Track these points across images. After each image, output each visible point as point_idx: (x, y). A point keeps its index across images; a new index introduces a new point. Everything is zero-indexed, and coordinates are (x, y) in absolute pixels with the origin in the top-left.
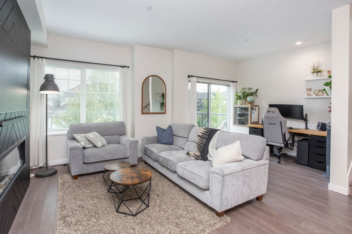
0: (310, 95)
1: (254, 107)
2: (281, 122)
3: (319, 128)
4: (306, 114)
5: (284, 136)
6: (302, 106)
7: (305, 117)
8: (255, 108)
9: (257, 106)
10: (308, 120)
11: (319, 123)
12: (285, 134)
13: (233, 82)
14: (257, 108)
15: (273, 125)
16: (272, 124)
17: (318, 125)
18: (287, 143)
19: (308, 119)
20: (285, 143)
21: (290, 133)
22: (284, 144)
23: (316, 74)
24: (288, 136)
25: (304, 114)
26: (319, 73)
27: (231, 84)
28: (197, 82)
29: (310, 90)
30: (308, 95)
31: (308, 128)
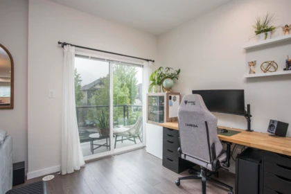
0: (254, 73)
1: (173, 96)
2: (206, 122)
3: (274, 131)
4: (249, 106)
5: (212, 149)
6: (243, 91)
7: (246, 110)
8: (175, 97)
9: (178, 94)
10: (251, 116)
11: (273, 121)
12: (214, 144)
13: (148, 60)
14: (178, 97)
15: (193, 128)
16: (191, 125)
17: (271, 126)
18: (218, 161)
19: (251, 114)
20: (215, 162)
21: (223, 142)
22: (212, 164)
23: (263, 35)
24: (219, 148)
25: (246, 106)
26: (269, 33)
27: (145, 63)
28: (76, 55)
29: (253, 64)
30: (250, 72)
31: (251, 129)
